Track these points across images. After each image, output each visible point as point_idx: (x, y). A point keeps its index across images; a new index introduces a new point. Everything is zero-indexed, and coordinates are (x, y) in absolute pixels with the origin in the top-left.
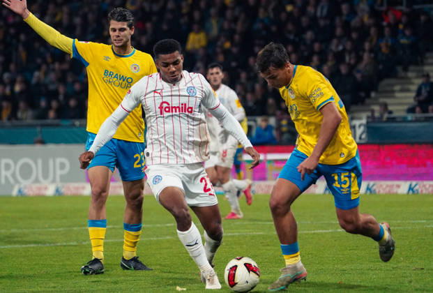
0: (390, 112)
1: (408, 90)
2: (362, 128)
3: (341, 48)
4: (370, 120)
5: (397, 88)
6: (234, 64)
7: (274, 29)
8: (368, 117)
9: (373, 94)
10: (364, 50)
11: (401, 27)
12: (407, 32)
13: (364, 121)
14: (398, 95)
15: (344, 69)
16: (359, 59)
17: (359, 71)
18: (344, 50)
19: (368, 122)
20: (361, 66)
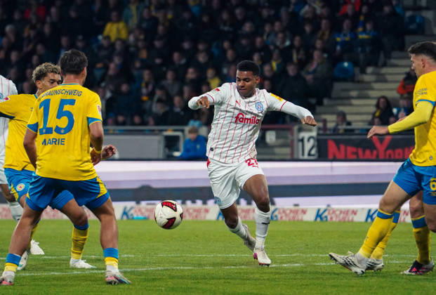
0: (349, 124)
1: (367, 97)
2: (312, 141)
3: (288, 43)
4: (321, 132)
5: (354, 93)
6: (158, 61)
7: (205, 19)
8: (319, 129)
9: (326, 101)
10: (314, 48)
11: (362, 18)
12: (369, 26)
13: (314, 134)
14: (354, 102)
15: (291, 70)
16: (309, 58)
17: (309, 73)
18: (292, 46)
19: (318, 134)
20: (312, 67)
